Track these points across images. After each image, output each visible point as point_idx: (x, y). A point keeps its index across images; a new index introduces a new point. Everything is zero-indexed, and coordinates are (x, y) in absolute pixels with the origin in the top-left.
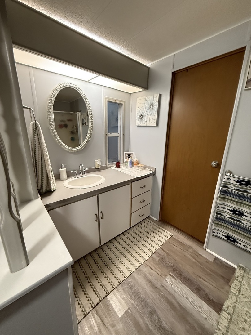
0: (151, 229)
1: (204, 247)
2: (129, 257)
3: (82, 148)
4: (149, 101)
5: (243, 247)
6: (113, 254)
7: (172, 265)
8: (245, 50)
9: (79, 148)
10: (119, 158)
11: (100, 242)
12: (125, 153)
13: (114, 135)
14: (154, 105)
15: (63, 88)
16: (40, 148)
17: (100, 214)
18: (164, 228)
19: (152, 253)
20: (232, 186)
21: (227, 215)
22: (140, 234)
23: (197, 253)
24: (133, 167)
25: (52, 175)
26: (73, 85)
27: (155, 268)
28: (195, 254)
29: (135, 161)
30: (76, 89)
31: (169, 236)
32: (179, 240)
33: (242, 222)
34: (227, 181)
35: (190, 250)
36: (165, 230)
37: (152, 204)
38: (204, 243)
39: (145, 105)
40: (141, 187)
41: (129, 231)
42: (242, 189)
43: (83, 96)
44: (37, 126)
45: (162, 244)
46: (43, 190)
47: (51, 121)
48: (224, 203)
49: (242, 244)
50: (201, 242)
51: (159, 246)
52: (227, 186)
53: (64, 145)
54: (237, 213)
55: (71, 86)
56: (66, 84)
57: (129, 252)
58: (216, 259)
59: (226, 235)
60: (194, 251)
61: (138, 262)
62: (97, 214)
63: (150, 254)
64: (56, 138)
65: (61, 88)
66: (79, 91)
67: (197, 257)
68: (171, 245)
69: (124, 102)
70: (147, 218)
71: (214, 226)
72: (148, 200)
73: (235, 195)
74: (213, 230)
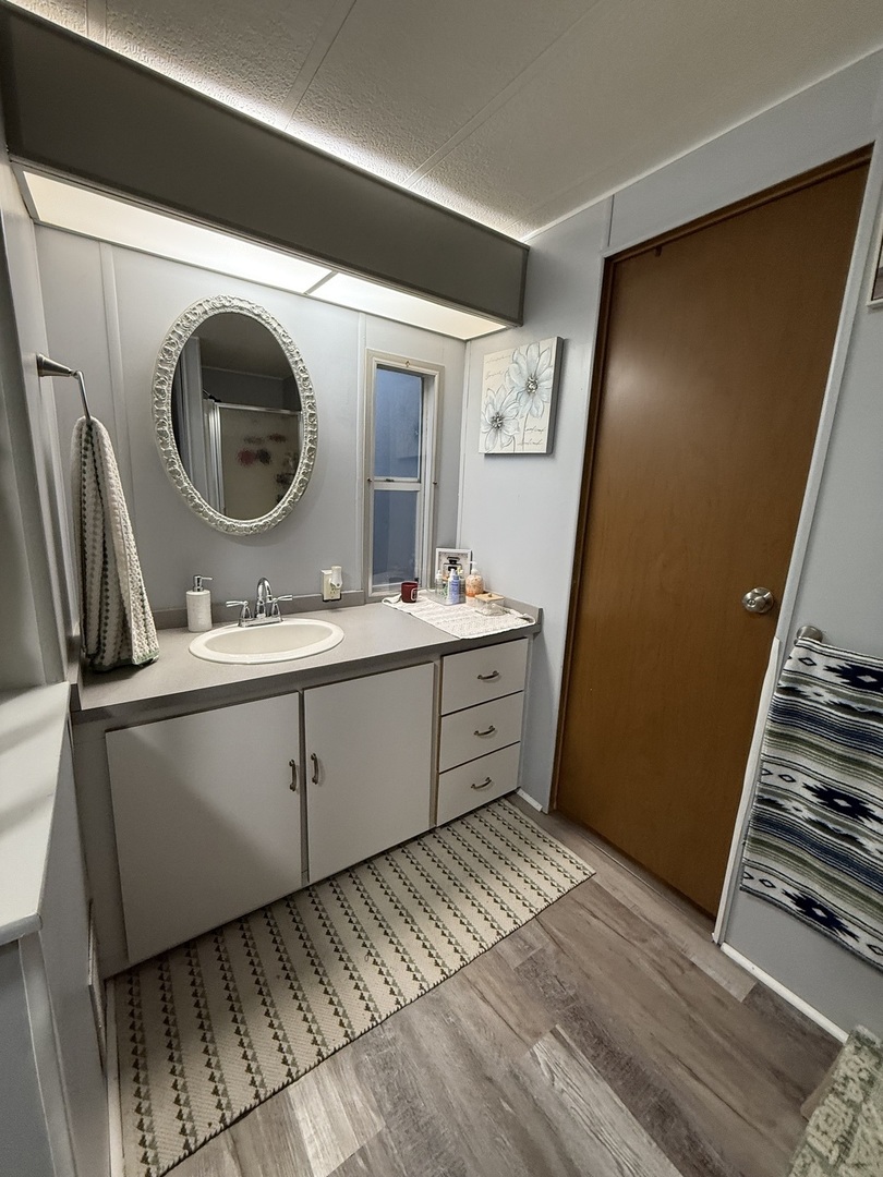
0: (514, 840)
1: (716, 936)
2: (408, 940)
3: (271, 521)
4: (524, 367)
5: (869, 954)
6: (351, 921)
7: (571, 993)
8: (868, 162)
9: (261, 523)
10: (416, 568)
11: (306, 870)
12: (438, 550)
13: (402, 484)
14: (540, 378)
15: (211, 313)
16: (99, 508)
17: (309, 763)
18: (562, 842)
19: (498, 934)
20: (821, 691)
21: (802, 810)
22: (468, 858)
23: (683, 957)
24: (464, 602)
25: (143, 607)
26: (248, 306)
27: (499, 997)
28: (673, 961)
29: (470, 580)
30: (260, 320)
31: (579, 877)
32: (617, 896)
33: (860, 846)
34: (802, 668)
35: (656, 943)
36: (567, 850)
37: (526, 743)
38: (713, 919)
39: (511, 381)
40: (480, 677)
41: (426, 840)
42: (860, 705)
43: (284, 343)
44: (93, 433)
45: (546, 904)
46: (103, 658)
47: (163, 424)
48: (789, 756)
49: (865, 938)
50: (703, 911)
51: (531, 912)
52: (800, 688)
53: (206, 507)
54: (842, 803)
55: (241, 308)
56: (224, 302)
57: (409, 920)
58: (759, 989)
59: (797, 892)
60: (671, 946)
61: (437, 964)
62: (297, 763)
63: (490, 938)
64: (179, 483)
65: (205, 312)
66: (269, 327)
67: (679, 973)
68: (582, 912)
69: (441, 369)
70: (505, 797)
71: (751, 851)
72: (509, 730)
73: (830, 727)
74: (747, 869)
